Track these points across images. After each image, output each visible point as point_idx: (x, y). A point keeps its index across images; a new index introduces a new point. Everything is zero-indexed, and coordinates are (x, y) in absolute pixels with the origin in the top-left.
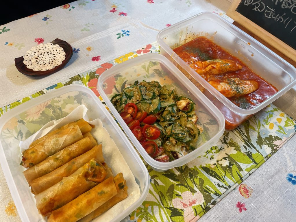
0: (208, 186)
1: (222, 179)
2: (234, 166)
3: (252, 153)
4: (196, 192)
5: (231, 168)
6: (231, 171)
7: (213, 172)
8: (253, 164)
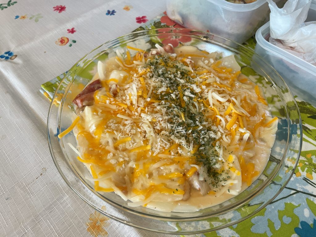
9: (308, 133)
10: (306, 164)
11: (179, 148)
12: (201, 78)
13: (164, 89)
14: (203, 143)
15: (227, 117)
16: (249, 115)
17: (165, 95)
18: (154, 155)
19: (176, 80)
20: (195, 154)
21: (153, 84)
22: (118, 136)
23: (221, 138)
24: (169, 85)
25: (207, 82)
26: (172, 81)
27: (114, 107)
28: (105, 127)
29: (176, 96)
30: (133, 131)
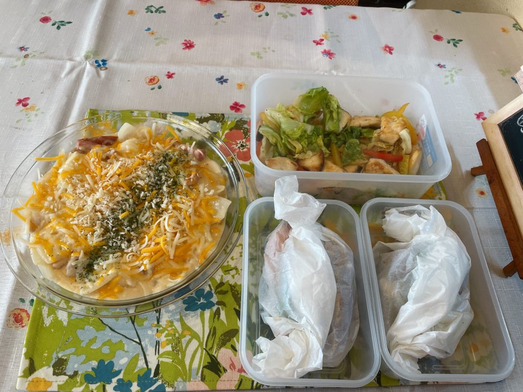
9: (214, 318)
10: (175, 335)
11: (90, 233)
12: (181, 198)
13: (141, 183)
14: (111, 245)
15: (153, 243)
16: (172, 257)
17: (138, 189)
18: (71, 223)
19: (164, 183)
20: (94, 246)
21: (140, 173)
22: (70, 189)
23: (128, 253)
24: (150, 183)
25: (180, 205)
26: (159, 182)
27: (93, 167)
28: (69, 176)
29: (146, 196)
30: (82, 195)
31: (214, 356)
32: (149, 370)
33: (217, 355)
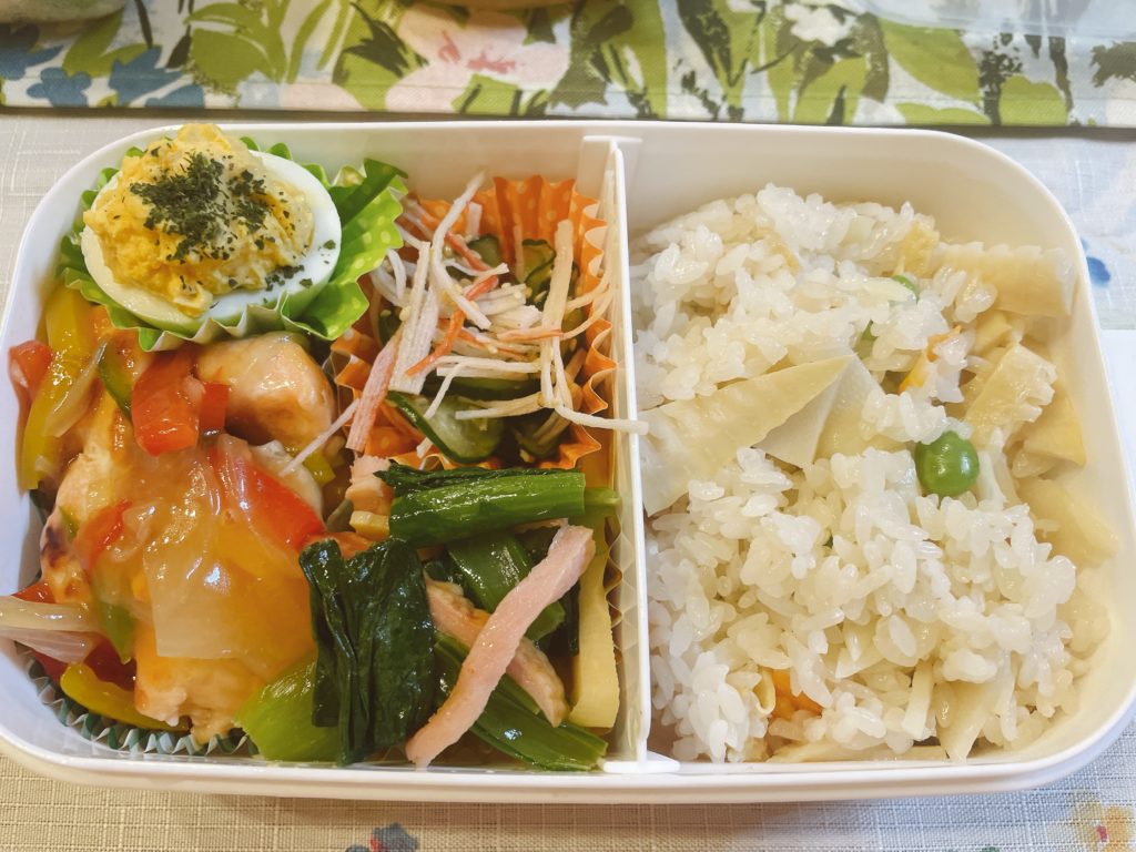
0: (628, 54)
1: (735, 71)
2: (853, 62)
3: (1018, 70)
4: (551, 39)
5: (831, 61)
6: (812, 74)
7: (716, 21)
8: (974, 109)
31: (385, 25)
32: (156, 51)
33: (398, 24)
